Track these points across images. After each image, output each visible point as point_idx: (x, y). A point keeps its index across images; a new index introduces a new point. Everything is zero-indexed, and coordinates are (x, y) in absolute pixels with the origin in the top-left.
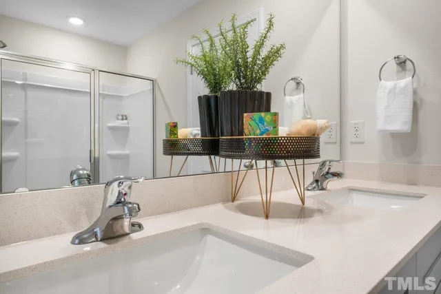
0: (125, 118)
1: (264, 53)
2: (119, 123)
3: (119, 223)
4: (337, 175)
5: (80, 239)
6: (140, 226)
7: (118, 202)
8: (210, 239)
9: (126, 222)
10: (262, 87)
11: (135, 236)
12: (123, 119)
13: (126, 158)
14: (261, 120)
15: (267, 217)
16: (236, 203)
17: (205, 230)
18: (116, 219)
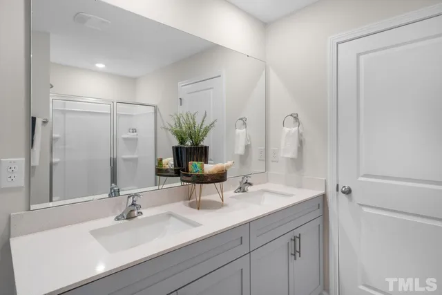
0: (134, 131)
1: (204, 127)
2: (131, 135)
3: (133, 212)
4: (250, 184)
5: (118, 219)
6: (141, 213)
7: (133, 204)
8: (172, 218)
9: (136, 212)
10: (204, 143)
11: (139, 217)
12: (133, 132)
13: (135, 161)
14: (196, 166)
15: (198, 209)
16: (191, 201)
17: (170, 215)
18: (131, 211)
